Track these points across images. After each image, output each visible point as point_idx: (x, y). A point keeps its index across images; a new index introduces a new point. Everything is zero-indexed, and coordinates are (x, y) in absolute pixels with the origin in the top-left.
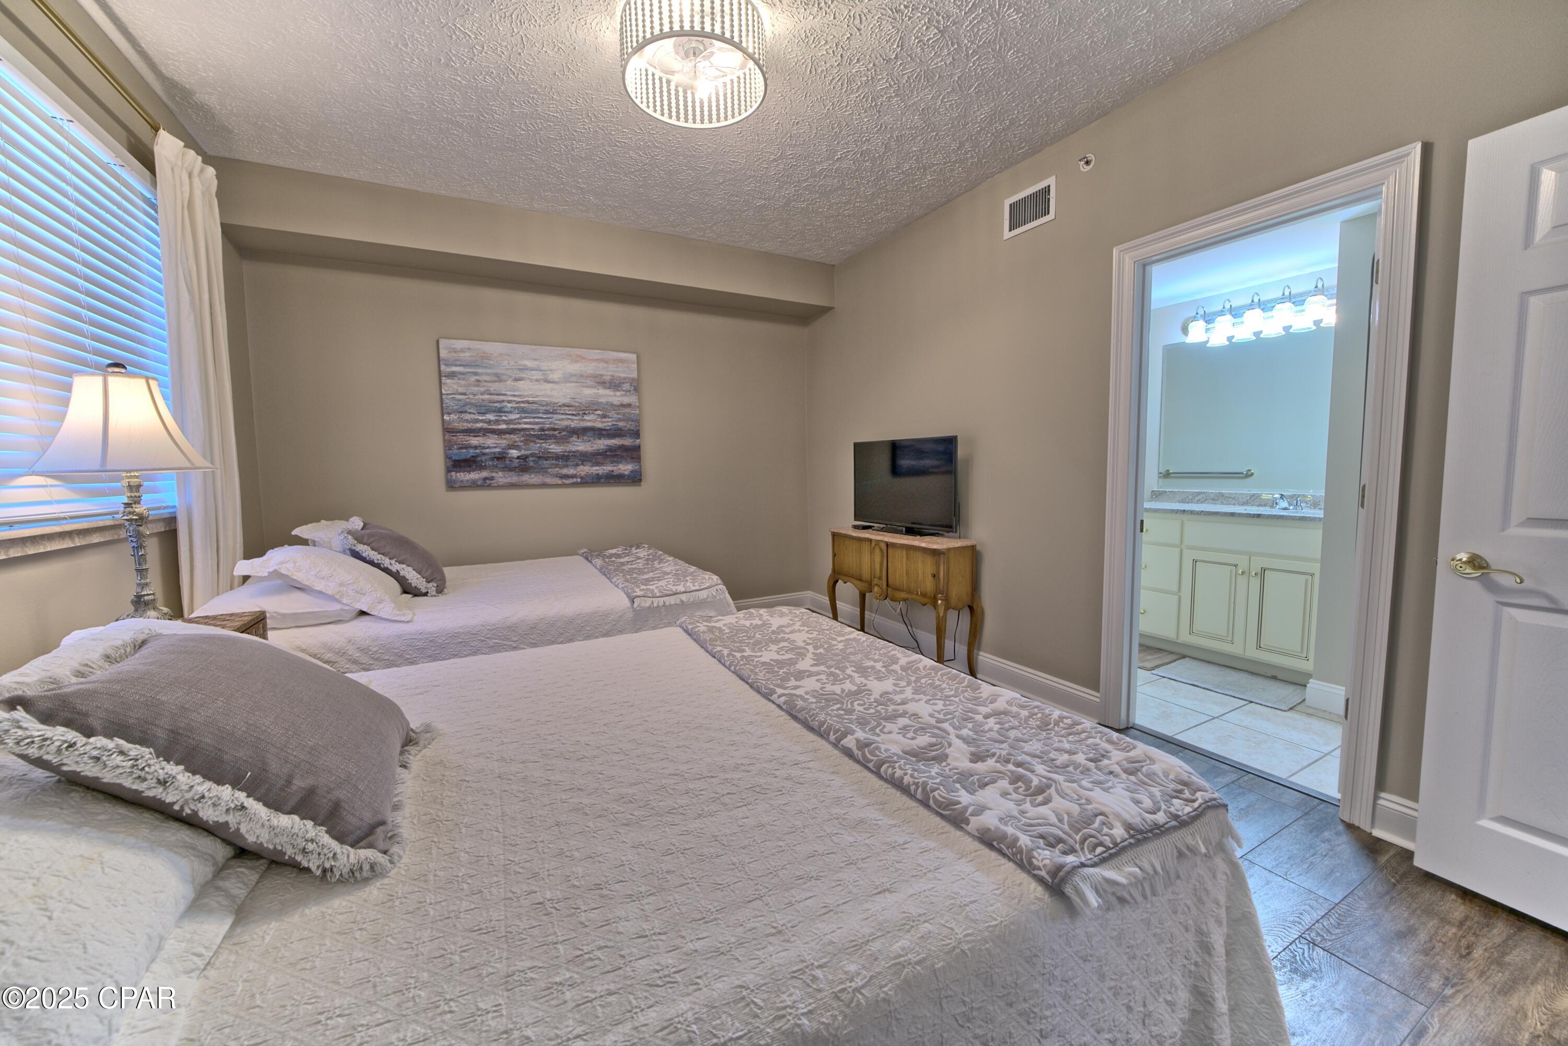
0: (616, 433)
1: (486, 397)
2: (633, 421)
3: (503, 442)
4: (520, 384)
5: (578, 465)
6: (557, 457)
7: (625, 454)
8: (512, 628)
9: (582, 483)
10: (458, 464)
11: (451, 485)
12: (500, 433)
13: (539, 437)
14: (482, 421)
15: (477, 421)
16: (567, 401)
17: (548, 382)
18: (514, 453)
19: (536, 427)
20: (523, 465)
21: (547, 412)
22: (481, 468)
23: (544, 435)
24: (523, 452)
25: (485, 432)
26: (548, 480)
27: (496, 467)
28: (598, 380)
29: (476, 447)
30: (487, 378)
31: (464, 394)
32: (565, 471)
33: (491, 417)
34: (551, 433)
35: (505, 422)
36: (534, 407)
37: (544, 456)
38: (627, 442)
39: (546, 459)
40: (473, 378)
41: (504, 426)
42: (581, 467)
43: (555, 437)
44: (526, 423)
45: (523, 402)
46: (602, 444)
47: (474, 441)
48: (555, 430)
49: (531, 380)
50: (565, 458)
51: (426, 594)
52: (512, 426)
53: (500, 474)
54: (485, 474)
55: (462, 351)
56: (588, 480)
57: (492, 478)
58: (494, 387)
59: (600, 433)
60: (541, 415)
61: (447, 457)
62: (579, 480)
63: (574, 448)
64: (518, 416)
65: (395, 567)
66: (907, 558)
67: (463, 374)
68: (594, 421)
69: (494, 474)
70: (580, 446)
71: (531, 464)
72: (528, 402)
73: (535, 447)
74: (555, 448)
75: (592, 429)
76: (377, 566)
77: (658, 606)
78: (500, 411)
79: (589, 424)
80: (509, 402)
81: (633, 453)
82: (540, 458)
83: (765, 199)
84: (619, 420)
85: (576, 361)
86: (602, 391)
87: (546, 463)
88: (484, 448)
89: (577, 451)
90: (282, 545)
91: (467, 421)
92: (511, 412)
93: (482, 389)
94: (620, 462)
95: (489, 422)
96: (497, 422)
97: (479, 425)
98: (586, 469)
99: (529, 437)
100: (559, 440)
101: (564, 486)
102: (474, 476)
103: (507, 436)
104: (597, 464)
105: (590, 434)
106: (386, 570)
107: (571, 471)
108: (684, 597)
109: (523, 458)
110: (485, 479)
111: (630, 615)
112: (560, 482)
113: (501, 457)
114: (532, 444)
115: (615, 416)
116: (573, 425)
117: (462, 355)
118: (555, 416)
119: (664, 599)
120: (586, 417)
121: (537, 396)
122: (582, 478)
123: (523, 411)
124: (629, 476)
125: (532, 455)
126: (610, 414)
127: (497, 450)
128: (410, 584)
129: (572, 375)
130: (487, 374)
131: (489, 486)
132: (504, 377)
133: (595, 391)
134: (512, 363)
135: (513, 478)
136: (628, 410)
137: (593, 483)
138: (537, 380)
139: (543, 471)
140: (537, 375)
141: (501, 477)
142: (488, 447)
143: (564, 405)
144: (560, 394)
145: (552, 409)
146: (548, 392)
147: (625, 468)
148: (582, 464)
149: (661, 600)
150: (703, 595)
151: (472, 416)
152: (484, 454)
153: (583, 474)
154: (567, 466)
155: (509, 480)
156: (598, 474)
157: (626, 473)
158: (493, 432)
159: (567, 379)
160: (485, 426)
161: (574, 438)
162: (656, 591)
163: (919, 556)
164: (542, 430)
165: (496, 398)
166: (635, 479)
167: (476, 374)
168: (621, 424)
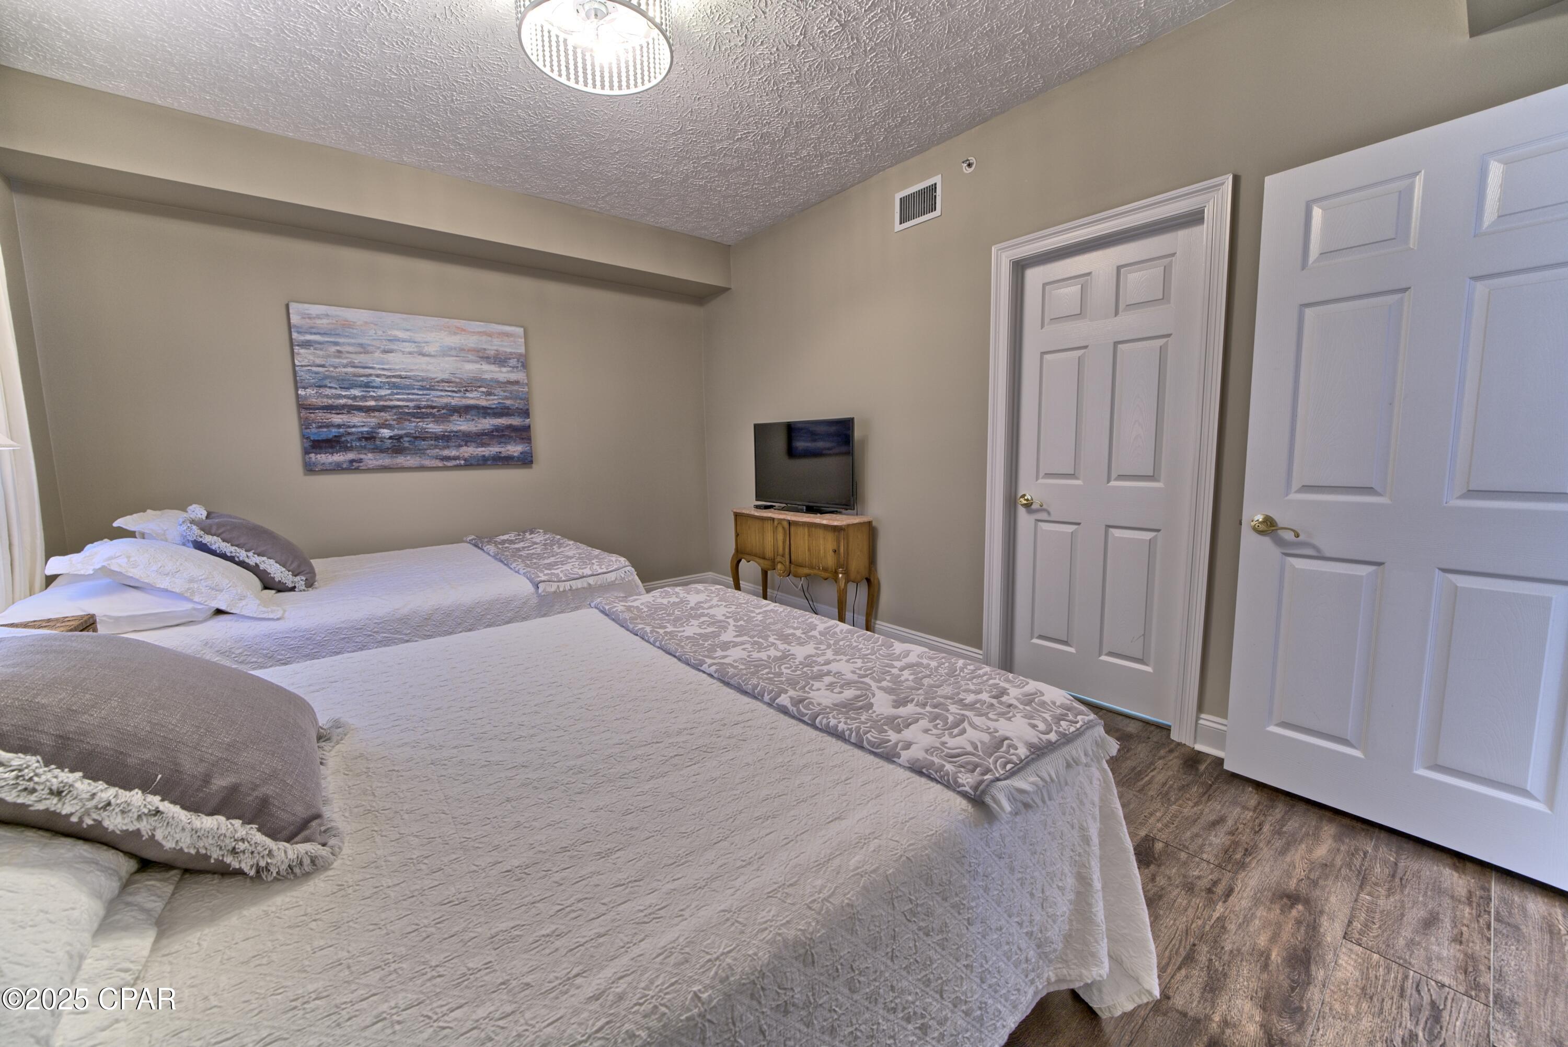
0: (503, 411)
1: (350, 370)
2: (521, 399)
3: (372, 420)
4: (390, 356)
5: (461, 446)
6: (436, 437)
7: (513, 434)
8: (404, 620)
9: (466, 465)
10: (316, 445)
11: (310, 469)
12: (368, 410)
13: (414, 415)
14: (345, 397)
15: (340, 397)
16: (446, 376)
17: (424, 355)
18: (386, 433)
19: (411, 404)
20: (397, 447)
21: (423, 388)
22: (346, 448)
23: (420, 413)
24: (396, 432)
25: (350, 409)
26: (427, 463)
27: (364, 448)
28: (481, 355)
29: (339, 426)
30: (350, 349)
31: (323, 366)
32: (446, 453)
33: (356, 392)
34: (429, 411)
35: (373, 398)
36: (408, 382)
37: (422, 436)
38: (516, 421)
39: (424, 439)
40: (333, 349)
41: (372, 403)
42: (464, 449)
43: (433, 415)
44: (399, 400)
45: (394, 376)
46: (487, 423)
47: (337, 419)
48: (433, 408)
49: (403, 353)
50: (446, 439)
51: (293, 589)
52: (382, 403)
53: (370, 456)
54: (351, 456)
55: (318, 317)
56: (473, 462)
57: (360, 461)
58: (359, 359)
59: (485, 412)
60: (416, 391)
61: (304, 437)
62: (462, 462)
63: (455, 428)
64: (389, 392)
65: (253, 559)
66: (809, 535)
67: (320, 343)
68: (478, 399)
69: (362, 456)
70: (462, 425)
71: (407, 445)
72: (400, 377)
73: (411, 427)
74: (433, 427)
75: (476, 407)
76: (231, 559)
77: (564, 591)
78: (367, 385)
79: (472, 402)
80: (378, 376)
81: (523, 433)
82: (416, 438)
83: (662, 173)
84: (506, 398)
85: (455, 334)
86: (486, 367)
87: (424, 444)
88: (349, 427)
89: (460, 431)
90: (102, 539)
91: (327, 396)
92: (380, 388)
93: (345, 361)
94: (509, 443)
95: (355, 398)
96: (364, 398)
97: (342, 401)
98: (470, 451)
99: (403, 415)
100: (438, 419)
101: (446, 468)
102: (338, 457)
103: (377, 414)
104: (483, 445)
105: (473, 412)
106: (242, 564)
107: (454, 453)
108: (591, 580)
109: (398, 438)
110: (352, 461)
111: (535, 600)
112: (440, 464)
113: (370, 437)
114: (407, 423)
115: (502, 393)
116: (454, 402)
117: (318, 322)
118: (432, 392)
119: (571, 582)
120: (468, 394)
121: (412, 370)
122: (465, 460)
123: (394, 386)
124: (518, 458)
125: (407, 435)
126: (496, 392)
127: (365, 429)
128: (274, 578)
129: (451, 349)
130: (349, 344)
131: (357, 469)
132: (370, 348)
133: (478, 366)
134: (380, 333)
135: (386, 460)
136: (516, 388)
137: (478, 465)
138: (410, 353)
139: (421, 452)
140: (409, 347)
141: (370, 459)
142: (354, 426)
143: (443, 381)
144: (439, 368)
145: (429, 385)
146: (424, 366)
147: (514, 449)
148: (466, 445)
149: (568, 583)
150: (611, 577)
151: (334, 391)
152: (349, 434)
153: (466, 455)
154: (448, 447)
155: (380, 462)
156: (484, 456)
157: (516, 454)
158: (360, 409)
159: (446, 352)
160: (350, 402)
161: (455, 417)
162: (561, 575)
163: (821, 533)
164: (419, 407)
165: (361, 371)
166: (526, 461)
167: (336, 344)
168: (508, 402)
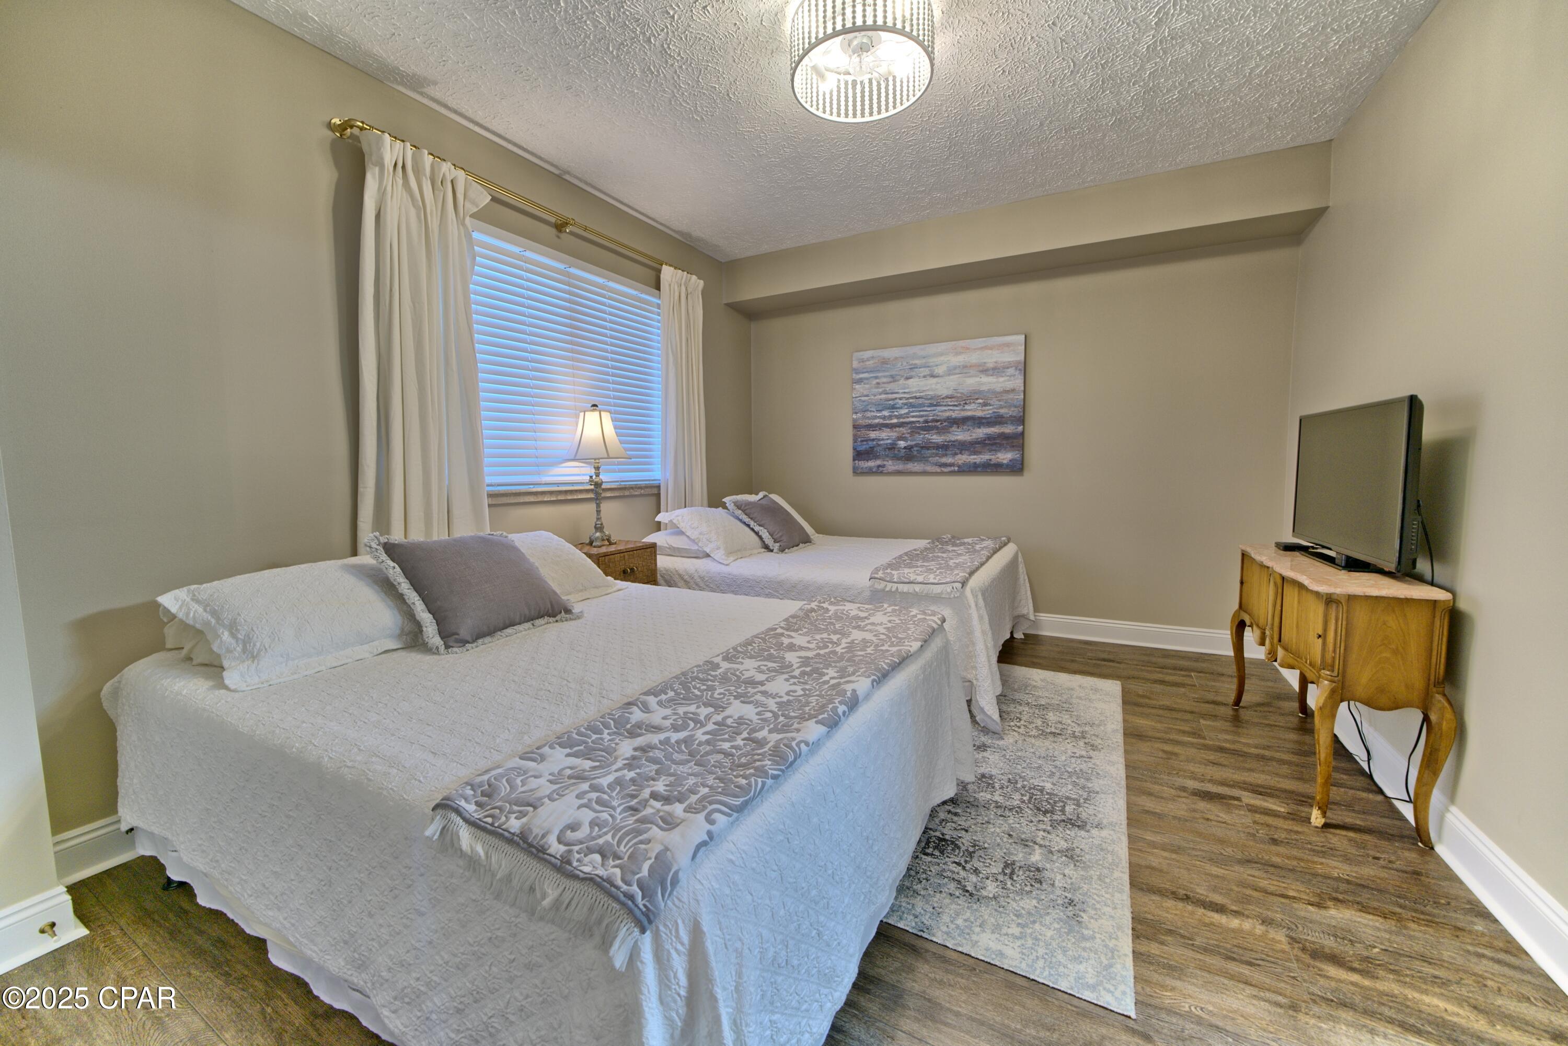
0: (997, 420)
1: (883, 396)
2: (1016, 407)
3: (893, 434)
4: (910, 382)
5: (956, 454)
6: (938, 447)
7: (1004, 442)
9: (958, 472)
10: (859, 455)
11: (856, 472)
12: (892, 426)
13: (924, 429)
14: (879, 417)
15: (876, 417)
16: (950, 393)
17: (933, 376)
18: (902, 444)
19: (921, 420)
20: (909, 455)
21: (931, 405)
22: (876, 457)
23: (927, 427)
24: (909, 443)
25: (880, 427)
26: (929, 468)
27: (887, 456)
28: (981, 368)
29: (873, 440)
30: (885, 380)
31: (867, 396)
32: (944, 460)
33: (886, 413)
34: (933, 424)
35: (897, 417)
36: (920, 401)
37: (927, 446)
38: (1008, 429)
39: (928, 448)
40: (875, 382)
41: (895, 421)
42: (959, 456)
43: (936, 428)
44: (913, 417)
45: (911, 398)
46: (981, 432)
47: (873, 435)
48: (937, 421)
49: (919, 377)
50: (944, 448)
51: (772, 551)
52: (902, 420)
53: (890, 462)
54: (879, 462)
55: (868, 360)
56: (965, 469)
57: (884, 466)
58: (889, 387)
59: (979, 422)
60: (926, 408)
61: (854, 449)
62: (956, 469)
63: (953, 438)
64: (906, 411)
65: (757, 528)
66: (1299, 602)
67: (867, 379)
68: (975, 410)
69: (885, 463)
70: (960, 435)
71: (915, 453)
72: (916, 398)
73: (919, 438)
74: (936, 438)
75: (972, 418)
77: (890, 591)
78: (893, 407)
79: (969, 414)
80: (900, 399)
81: (1017, 441)
82: (922, 447)
84: (1001, 407)
85: (961, 353)
86: (985, 379)
87: (928, 453)
88: (879, 440)
89: (957, 441)
91: (868, 418)
92: (901, 408)
93: (880, 390)
94: (999, 451)
95: (884, 418)
96: (890, 417)
97: (877, 421)
98: (964, 458)
99: (915, 429)
100: (941, 431)
101: (942, 474)
102: (871, 464)
103: (897, 429)
104: (975, 453)
105: (969, 423)
107: (949, 460)
108: (917, 588)
109: (909, 448)
110: (879, 466)
111: (867, 594)
112: (938, 470)
113: (892, 447)
114: (917, 435)
115: (997, 403)
116: (954, 415)
117: (868, 363)
118: (939, 408)
120: (967, 407)
121: (924, 391)
122: (959, 466)
123: (911, 406)
124: (1007, 465)
125: (916, 445)
126: (991, 402)
127: (889, 441)
129: (955, 368)
130: (885, 377)
131: (881, 472)
132: (898, 377)
133: (978, 379)
134: (905, 364)
135: (900, 466)
136: (1011, 396)
137: (970, 471)
138: (924, 377)
139: (924, 459)
140: (926, 371)
141: (891, 465)
142: (883, 440)
143: (947, 397)
145: (935, 402)
146: (933, 386)
147: (1005, 457)
148: (961, 453)
149: (896, 585)
150: (937, 589)
151: (873, 414)
152: (879, 445)
153: (960, 462)
154: (946, 455)
155: (896, 468)
156: (975, 463)
157: (1005, 462)
158: (887, 426)
159: (951, 372)
160: (881, 421)
161: (954, 428)
162: (895, 577)
163: (1311, 599)
164: (926, 422)
165: (890, 396)
166: (1017, 468)
167: (876, 378)
168: (1002, 411)
